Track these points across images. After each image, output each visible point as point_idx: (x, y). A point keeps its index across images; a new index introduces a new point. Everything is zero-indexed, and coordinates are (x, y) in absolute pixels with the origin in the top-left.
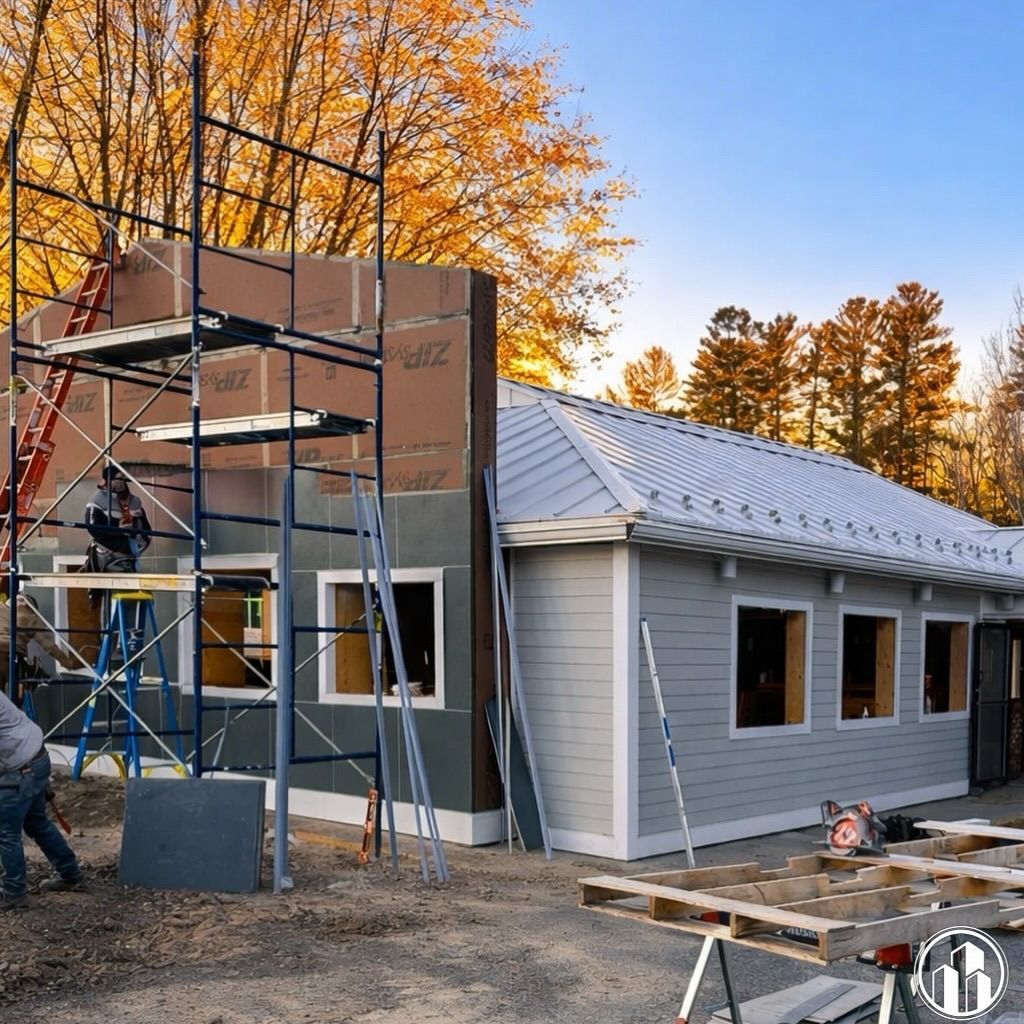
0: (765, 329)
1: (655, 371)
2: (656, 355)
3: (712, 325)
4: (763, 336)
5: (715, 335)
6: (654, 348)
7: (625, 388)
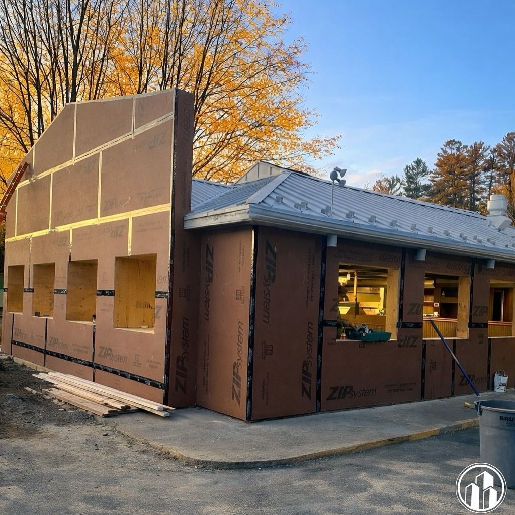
0: (469, 148)
1: (418, 169)
2: (419, 162)
3: (443, 147)
4: (468, 152)
5: (445, 152)
6: (418, 159)
7: (405, 176)
